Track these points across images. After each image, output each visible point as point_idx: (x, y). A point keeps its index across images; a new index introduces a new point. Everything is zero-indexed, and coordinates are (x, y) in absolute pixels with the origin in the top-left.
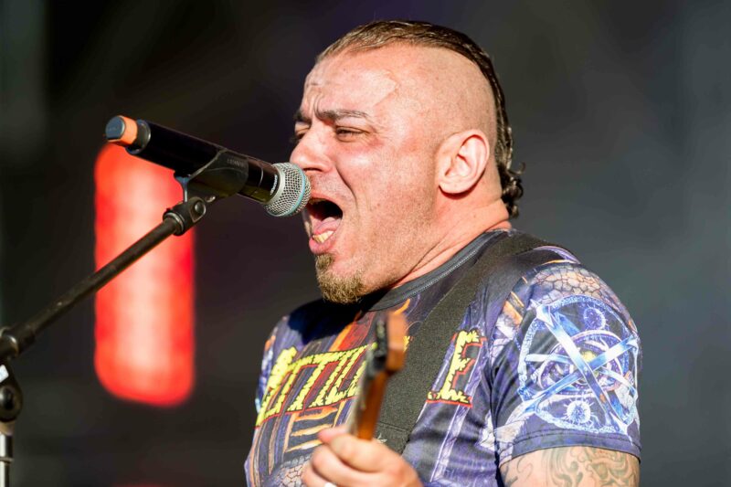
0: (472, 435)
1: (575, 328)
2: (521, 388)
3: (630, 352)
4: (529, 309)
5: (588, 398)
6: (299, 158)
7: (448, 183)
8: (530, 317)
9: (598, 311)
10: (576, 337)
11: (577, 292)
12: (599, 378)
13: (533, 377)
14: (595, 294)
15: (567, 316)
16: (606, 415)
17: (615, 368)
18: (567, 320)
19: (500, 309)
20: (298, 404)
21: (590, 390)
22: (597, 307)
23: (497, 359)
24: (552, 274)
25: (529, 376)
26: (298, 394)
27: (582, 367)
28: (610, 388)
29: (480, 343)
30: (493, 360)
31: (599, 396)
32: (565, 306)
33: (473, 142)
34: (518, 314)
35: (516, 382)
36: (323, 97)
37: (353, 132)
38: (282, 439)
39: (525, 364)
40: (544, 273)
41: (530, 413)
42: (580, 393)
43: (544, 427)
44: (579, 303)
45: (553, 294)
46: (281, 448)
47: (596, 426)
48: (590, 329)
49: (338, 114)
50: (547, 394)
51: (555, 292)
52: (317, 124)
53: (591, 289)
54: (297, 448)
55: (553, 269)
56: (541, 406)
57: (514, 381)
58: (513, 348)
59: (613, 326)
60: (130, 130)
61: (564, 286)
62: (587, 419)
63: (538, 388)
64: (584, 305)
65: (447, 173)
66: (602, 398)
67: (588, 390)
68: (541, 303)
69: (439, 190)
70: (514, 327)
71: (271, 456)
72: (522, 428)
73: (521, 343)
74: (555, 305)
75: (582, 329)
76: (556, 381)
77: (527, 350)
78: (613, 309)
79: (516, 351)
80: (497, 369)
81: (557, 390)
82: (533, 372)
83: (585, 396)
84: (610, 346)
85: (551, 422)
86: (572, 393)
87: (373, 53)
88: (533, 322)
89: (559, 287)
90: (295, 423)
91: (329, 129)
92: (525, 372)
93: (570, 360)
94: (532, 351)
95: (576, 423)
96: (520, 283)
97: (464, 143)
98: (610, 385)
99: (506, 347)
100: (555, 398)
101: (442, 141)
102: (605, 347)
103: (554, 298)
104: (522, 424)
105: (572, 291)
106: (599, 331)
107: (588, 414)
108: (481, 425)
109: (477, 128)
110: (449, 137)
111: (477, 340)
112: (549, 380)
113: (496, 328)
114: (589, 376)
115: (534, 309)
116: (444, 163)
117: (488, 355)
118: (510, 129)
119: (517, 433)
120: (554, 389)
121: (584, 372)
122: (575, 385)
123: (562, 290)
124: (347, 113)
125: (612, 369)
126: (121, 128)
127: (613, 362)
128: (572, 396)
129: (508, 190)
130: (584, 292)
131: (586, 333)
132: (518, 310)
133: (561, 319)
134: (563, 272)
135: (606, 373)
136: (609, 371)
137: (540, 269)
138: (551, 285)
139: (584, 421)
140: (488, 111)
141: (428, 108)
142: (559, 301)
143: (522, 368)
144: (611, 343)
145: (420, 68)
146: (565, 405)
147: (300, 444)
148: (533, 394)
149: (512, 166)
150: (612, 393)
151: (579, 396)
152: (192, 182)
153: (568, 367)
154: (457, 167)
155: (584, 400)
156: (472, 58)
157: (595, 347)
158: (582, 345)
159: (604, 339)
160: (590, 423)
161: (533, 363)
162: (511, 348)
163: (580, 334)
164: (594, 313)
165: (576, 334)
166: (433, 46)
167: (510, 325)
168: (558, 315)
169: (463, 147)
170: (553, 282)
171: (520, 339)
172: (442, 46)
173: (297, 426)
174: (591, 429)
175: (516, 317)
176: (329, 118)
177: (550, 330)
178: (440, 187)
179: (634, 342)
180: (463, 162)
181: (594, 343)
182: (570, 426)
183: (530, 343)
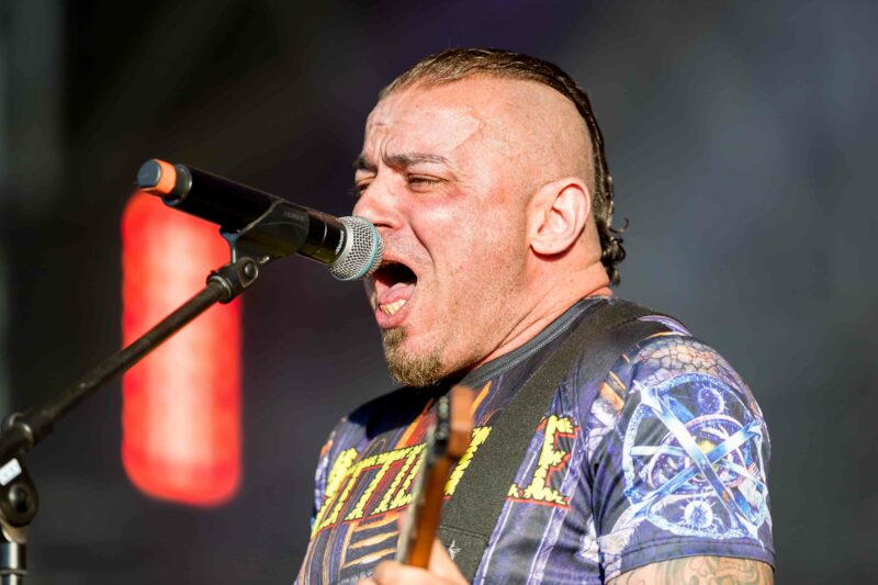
0: (571, 543)
1: (689, 413)
2: (628, 488)
3: (752, 440)
4: (632, 391)
5: (708, 497)
6: (364, 212)
7: (541, 242)
8: (632, 402)
9: (715, 392)
10: (690, 424)
11: (690, 370)
12: (719, 472)
13: (642, 475)
14: (712, 371)
15: (679, 399)
16: (731, 517)
17: (737, 461)
18: (678, 404)
19: (595, 392)
20: (358, 512)
21: (710, 487)
22: (714, 386)
23: (596, 453)
24: (658, 348)
25: (637, 474)
26: (359, 501)
27: (699, 460)
28: (733, 484)
29: (574, 434)
30: (590, 454)
31: (720, 494)
32: (676, 388)
33: (570, 192)
34: (618, 398)
35: (622, 481)
36: (393, 138)
37: (429, 181)
38: (338, 555)
39: (631, 459)
40: (649, 348)
41: (640, 519)
42: (698, 491)
43: (658, 536)
44: (692, 383)
45: (661, 374)
46: (337, 564)
47: (720, 530)
48: (706, 413)
49: (411, 158)
50: (660, 496)
51: (663, 371)
52: (385, 172)
53: (707, 365)
54: (356, 562)
55: (659, 342)
56: (654, 509)
57: (619, 478)
58: (613, 440)
59: (734, 410)
60: (167, 176)
61: (674, 363)
62: (709, 522)
63: (649, 489)
64: (697, 385)
65: (540, 230)
66: (725, 496)
67: (707, 488)
68: (646, 384)
69: (531, 252)
70: (615, 413)
71: (326, 574)
72: (631, 537)
73: (624, 433)
74: (664, 386)
75: (697, 415)
76: (670, 478)
77: (632, 441)
78: (732, 388)
79: (619, 444)
80: (597, 466)
81: (672, 489)
82: (641, 469)
83: (704, 495)
84: (730, 434)
85: (665, 528)
86: (689, 492)
87: (452, 86)
88: (638, 408)
89: (667, 365)
90: (354, 534)
91: (399, 178)
92: (632, 469)
93: (684, 452)
94: (638, 443)
95: (696, 529)
96: (621, 361)
97: (560, 194)
98: (732, 481)
99: (606, 437)
100: (671, 499)
101: (535, 191)
102: (724, 435)
103: (661, 378)
104: (632, 531)
105: (683, 368)
106: (717, 416)
107: (710, 516)
108: (582, 532)
109: (574, 176)
110: (543, 186)
111: (571, 431)
112: (661, 477)
113: (592, 415)
114: (708, 471)
115: (638, 392)
116: (536, 218)
117: (585, 447)
118: (610, 179)
119: (626, 542)
120: (668, 488)
121: (701, 465)
122: (691, 482)
123: (671, 368)
124: (422, 158)
125: (734, 461)
126: (156, 174)
127: (734, 453)
128: (690, 496)
129: (609, 250)
130: (697, 369)
131: (701, 419)
132: (618, 393)
133: (671, 402)
134: (672, 346)
135: (728, 467)
136: (730, 464)
137: (644, 344)
138: (657, 362)
139: (705, 526)
140: (586, 156)
141: (517, 152)
142: (668, 382)
143: (627, 463)
144: (731, 429)
145: (508, 104)
146: (682, 508)
147: (358, 558)
148: (644, 496)
149: (613, 222)
150: (735, 490)
151: (698, 495)
152: (241, 239)
153: (683, 460)
154: (551, 222)
155: (704, 500)
156: (566, 93)
157: (713, 435)
158: (698, 434)
159: (723, 425)
160: (713, 527)
161: (641, 457)
162: (612, 439)
163: (695, 421)
164: (711, 394)
165: (690, 419)
166: (522, 79)
167: (609, 412)
168: (667, 398)
169: (559, 199)
170: (660, 359)
171: (623, 427)
172: (531, 78)
173: (356, 537)
174: (714, 535)
175: (616, 402)
176: (399, 164)
177: (659, 416)
178: (531, 247)
179: (756, 429)
180: (558, 216)
181: (712, 431)
182: (688, 532)
183: (635, 433)
